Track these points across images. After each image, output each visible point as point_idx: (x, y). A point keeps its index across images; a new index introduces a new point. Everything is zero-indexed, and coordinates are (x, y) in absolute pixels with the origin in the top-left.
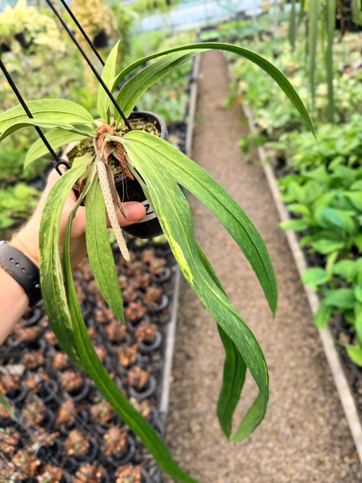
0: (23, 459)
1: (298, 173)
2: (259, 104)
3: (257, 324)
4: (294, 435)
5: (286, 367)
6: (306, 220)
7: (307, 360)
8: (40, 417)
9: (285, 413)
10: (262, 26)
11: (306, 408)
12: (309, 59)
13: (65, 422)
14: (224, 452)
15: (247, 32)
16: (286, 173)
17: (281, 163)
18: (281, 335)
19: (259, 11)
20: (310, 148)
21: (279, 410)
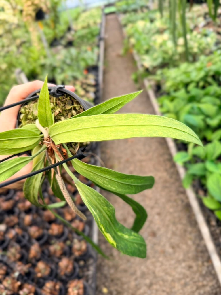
0: (9, 282)
1: (168, 94)
2: (143, 52)
4: (174, 252)
5: (167, 213)
7: (180, 208)
8: (18, 256)
9: (168, 240)
10: (142, 2)
11: (181, 236)
13: (35, 257)
14: (133, 266)
15: (133, 7)
16: (162, 95)
18: (163, 193)
21: (164, 238)
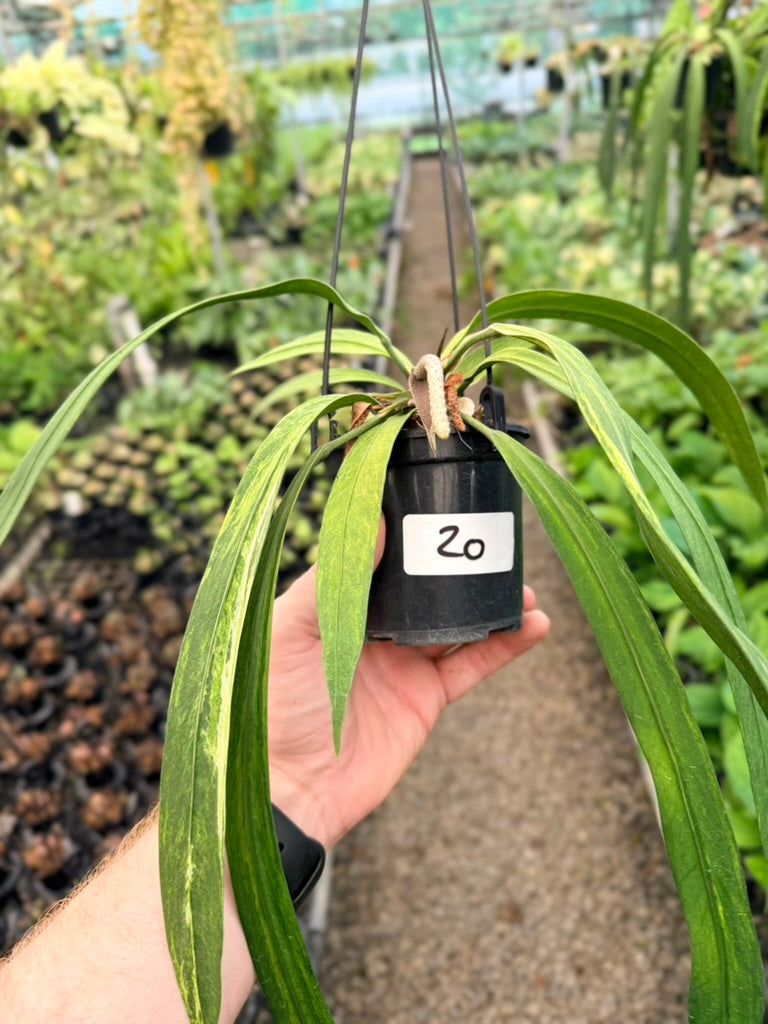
3: (511, 748)
4: (583, 989)
5: (571, 842)
7: (612, 829)
9: (564, 941)
10: (535, 136)
11: (610, 932)
15: (505, 146)
16: (580, 440)
17: (569, 420)
18: (559, 773)
20: (631, 392)
21: (552, 934)
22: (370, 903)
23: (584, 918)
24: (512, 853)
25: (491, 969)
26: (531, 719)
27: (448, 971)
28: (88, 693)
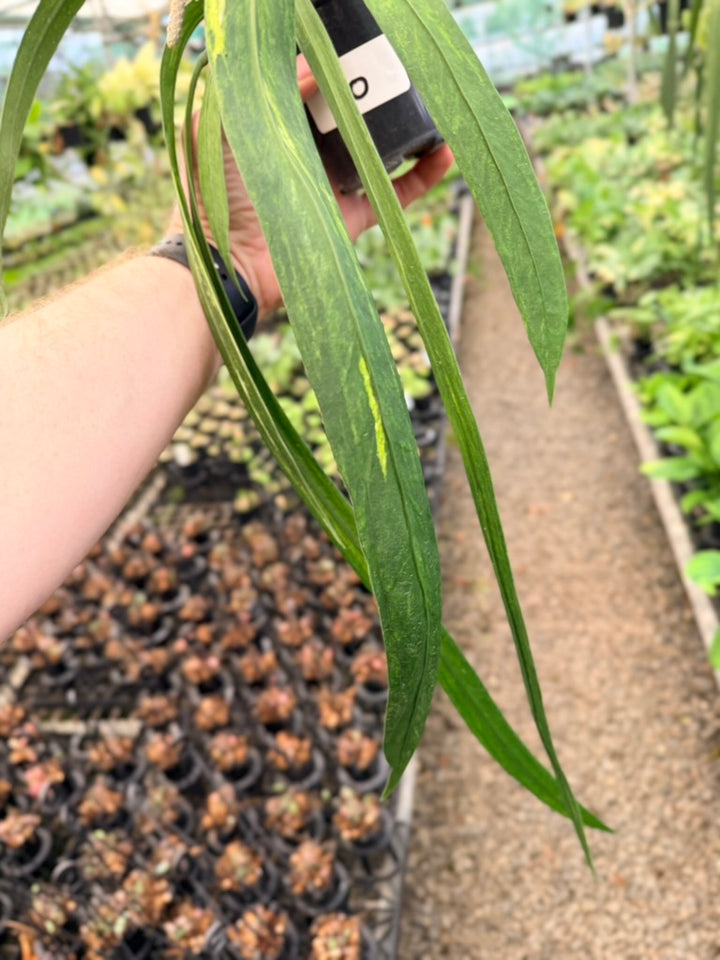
0: (139, 888)
1: (676, 369)
2: (599, 234)
3: (589, 668)
4: (663, 891)
5: (648, 755)
6: (695, 458)
7: (691, 743)
8: (169, 816)
9: (644, 846)
10: (604, 82)
11: (689, 839)
12: (702, 143)
13: (218, 827)
14: (519, 914)
15: (574, 95)
16: (652, 370)
17: (641, 350)
18: (637, 691)
19: (598, 54)
20: (703, 319)
21: (631, 838)
22: (456, 807)
23: (663, 824)
24: (592, 763)
25: (572, 869)
26: (610, 641)
27: (531, 869)
28: (199, 615)
